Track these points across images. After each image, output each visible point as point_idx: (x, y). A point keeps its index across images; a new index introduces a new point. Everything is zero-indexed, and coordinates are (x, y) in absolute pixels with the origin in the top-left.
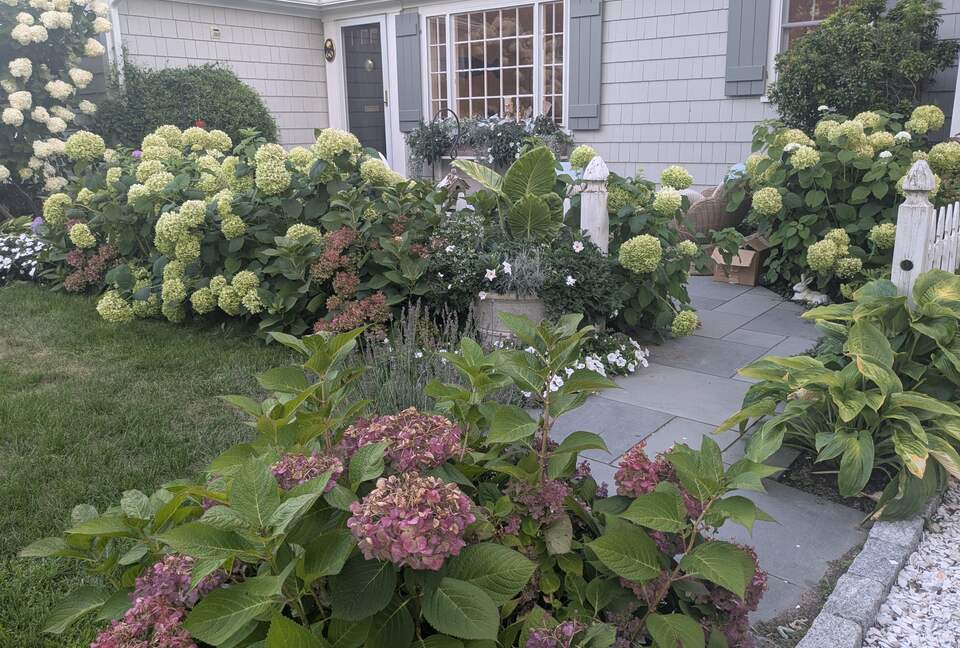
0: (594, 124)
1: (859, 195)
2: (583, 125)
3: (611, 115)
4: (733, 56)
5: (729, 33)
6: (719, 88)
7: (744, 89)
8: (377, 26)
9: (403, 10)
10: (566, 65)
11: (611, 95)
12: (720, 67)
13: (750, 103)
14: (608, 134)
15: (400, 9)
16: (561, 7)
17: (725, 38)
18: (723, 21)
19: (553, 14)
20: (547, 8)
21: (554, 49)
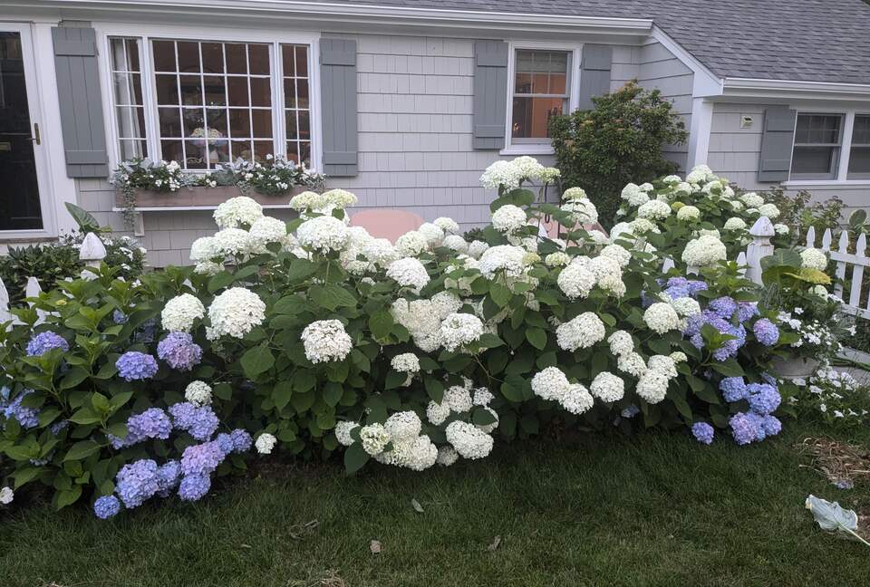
0: (350, 171)
2: (340, 171)
3: (366, 162)
4: (477, 115)
5: (474, 96)
6: (466, 142)
7: (489, 144)
8: (17, 34)
9: (63, 21)
10: (313, 108)
11: (365, 143)
12: (466, 125)
13: (491, 155)
14: (363, 180)
15: (58, 21)
16: (302, 50)
17: (469, 100)
18: (466, 86)
19: (295, 59)
20: (287, 50)
21: (297, 91)
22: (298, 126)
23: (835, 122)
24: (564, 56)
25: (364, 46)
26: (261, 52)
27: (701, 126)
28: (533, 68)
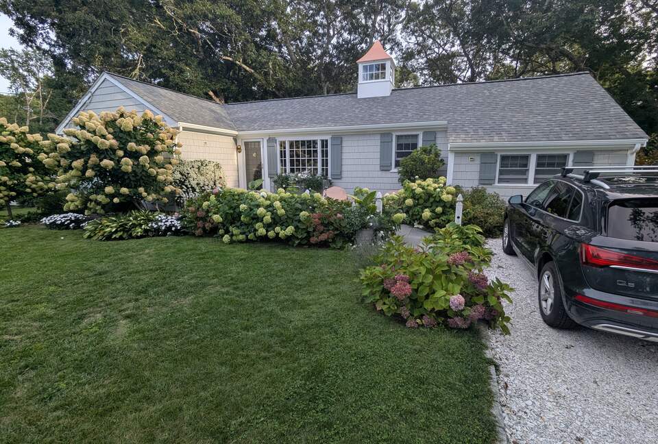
0: (339, 177)
1: (432, 200)
2: (336, 177)
3: (344, 174)
4: (382, 158)
5: (381, 152)
6: (378, 168)
7: (385, 168)
10: (329, 158)
11: (344, 168)
12: (378, 162)
13: (387, 172)
14: (343, 180)
16: (327, 141)
17: (379, 154)
18: (378, 149)
19: (324, 144)
20: (322, 141)
21: (325, 154)
22: (325, 163)
23: (527, 158)
24: (416, 136)
25: (345, 139)
26: (315, 142)
27: (451, 161)
28: (403, 141)
